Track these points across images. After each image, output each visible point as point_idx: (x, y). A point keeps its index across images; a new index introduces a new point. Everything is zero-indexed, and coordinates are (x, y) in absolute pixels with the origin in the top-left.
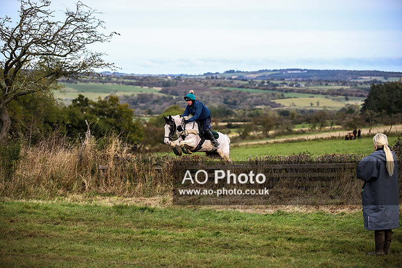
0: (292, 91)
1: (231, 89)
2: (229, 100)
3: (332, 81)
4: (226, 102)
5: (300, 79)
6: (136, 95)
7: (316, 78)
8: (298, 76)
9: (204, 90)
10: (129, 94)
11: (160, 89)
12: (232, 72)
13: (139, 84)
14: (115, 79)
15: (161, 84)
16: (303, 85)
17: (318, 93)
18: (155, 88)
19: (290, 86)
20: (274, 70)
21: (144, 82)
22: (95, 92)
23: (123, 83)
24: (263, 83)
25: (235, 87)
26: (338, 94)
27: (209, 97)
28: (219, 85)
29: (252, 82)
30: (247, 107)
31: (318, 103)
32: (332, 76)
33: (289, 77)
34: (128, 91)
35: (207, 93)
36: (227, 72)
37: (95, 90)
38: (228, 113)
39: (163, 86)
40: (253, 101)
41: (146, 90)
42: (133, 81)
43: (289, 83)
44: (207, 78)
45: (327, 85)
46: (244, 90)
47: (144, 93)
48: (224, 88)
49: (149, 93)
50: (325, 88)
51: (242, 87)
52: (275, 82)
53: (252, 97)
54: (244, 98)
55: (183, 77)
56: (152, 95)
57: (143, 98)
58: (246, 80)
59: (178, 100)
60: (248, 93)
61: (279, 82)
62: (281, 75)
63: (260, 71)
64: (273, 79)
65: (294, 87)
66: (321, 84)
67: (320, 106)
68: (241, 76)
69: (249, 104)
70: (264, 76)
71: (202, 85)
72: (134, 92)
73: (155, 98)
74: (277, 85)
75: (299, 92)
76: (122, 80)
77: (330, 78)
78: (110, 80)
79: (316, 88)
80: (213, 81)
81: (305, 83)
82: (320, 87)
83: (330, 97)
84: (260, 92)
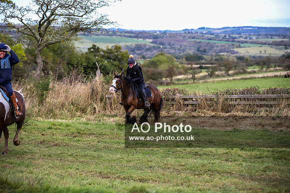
0: (246, 42)
1: (202, 41)
2: (201, 49)
3: (275, 35)
4: (198, 50)
5: (252, 34)
6: (134, 45)
7: (264, 33)
8: (251, 31)
9: (183, 41)
10: (129, 44)
11: (151, 40)
12: (203, 28)
13: (136, 37)
14: (118, 33)
15: (152, 37)
16: (254, 38)
17: (265, 44)
18: (147, 40)
19: (245, 38)
20: (234, 27)
21: (140, 35)
22: (104, 43)
23: (125, 36)
24: (226, 36)
25: (205, 39)
26: (280, 45)
27: (186, 46)
28: (193, 38)
29: (217, 36)
30: (214, 54)
31: (265, 51)
32: (275, 31)
33: (244, 32)
34: (128, 42)
35: (185, 43)
36: (199, 28)
37: (104, 41)
38: (200, 58)
39: (154, 38)
40: (218, 49)
41: (141, 41)
42: (132, 35)
43: (244, 36)
44: (185, 33)
45: (271, 38)
46: (212, 42)
47: (139, 43)
48: (197, 40)
49: (143, 43)
50: (270, 40)
51: (210, 39)
52: (234, 36)
53: (217, 47)
54: (212, 47)
55: (167, 32)
56: (145, 45)
57: (139, 47)
58: (213, 34)
59: (164, 48)
60: (215, 43)
61: (237, 36)
62: (239, 30)
63: (223, 28)
64: (233, 34)
65: (248, 40)
66: (268, 38)
67: (267, 53)
68: (210, 32)
69: (215, 52)
70: (226, 31)
71: (182, 38)
72: (133, 43)
73: (147, 47)
74: (236, 38)
75: (252, 43)
76: (124, 34)
77: (274, 33)
78: (115, 34)
79: (264, 40)
80: (189, 35)
81: (256, 36)
82: (266, 40)
83: (273, 46)
84: (223, 43)
